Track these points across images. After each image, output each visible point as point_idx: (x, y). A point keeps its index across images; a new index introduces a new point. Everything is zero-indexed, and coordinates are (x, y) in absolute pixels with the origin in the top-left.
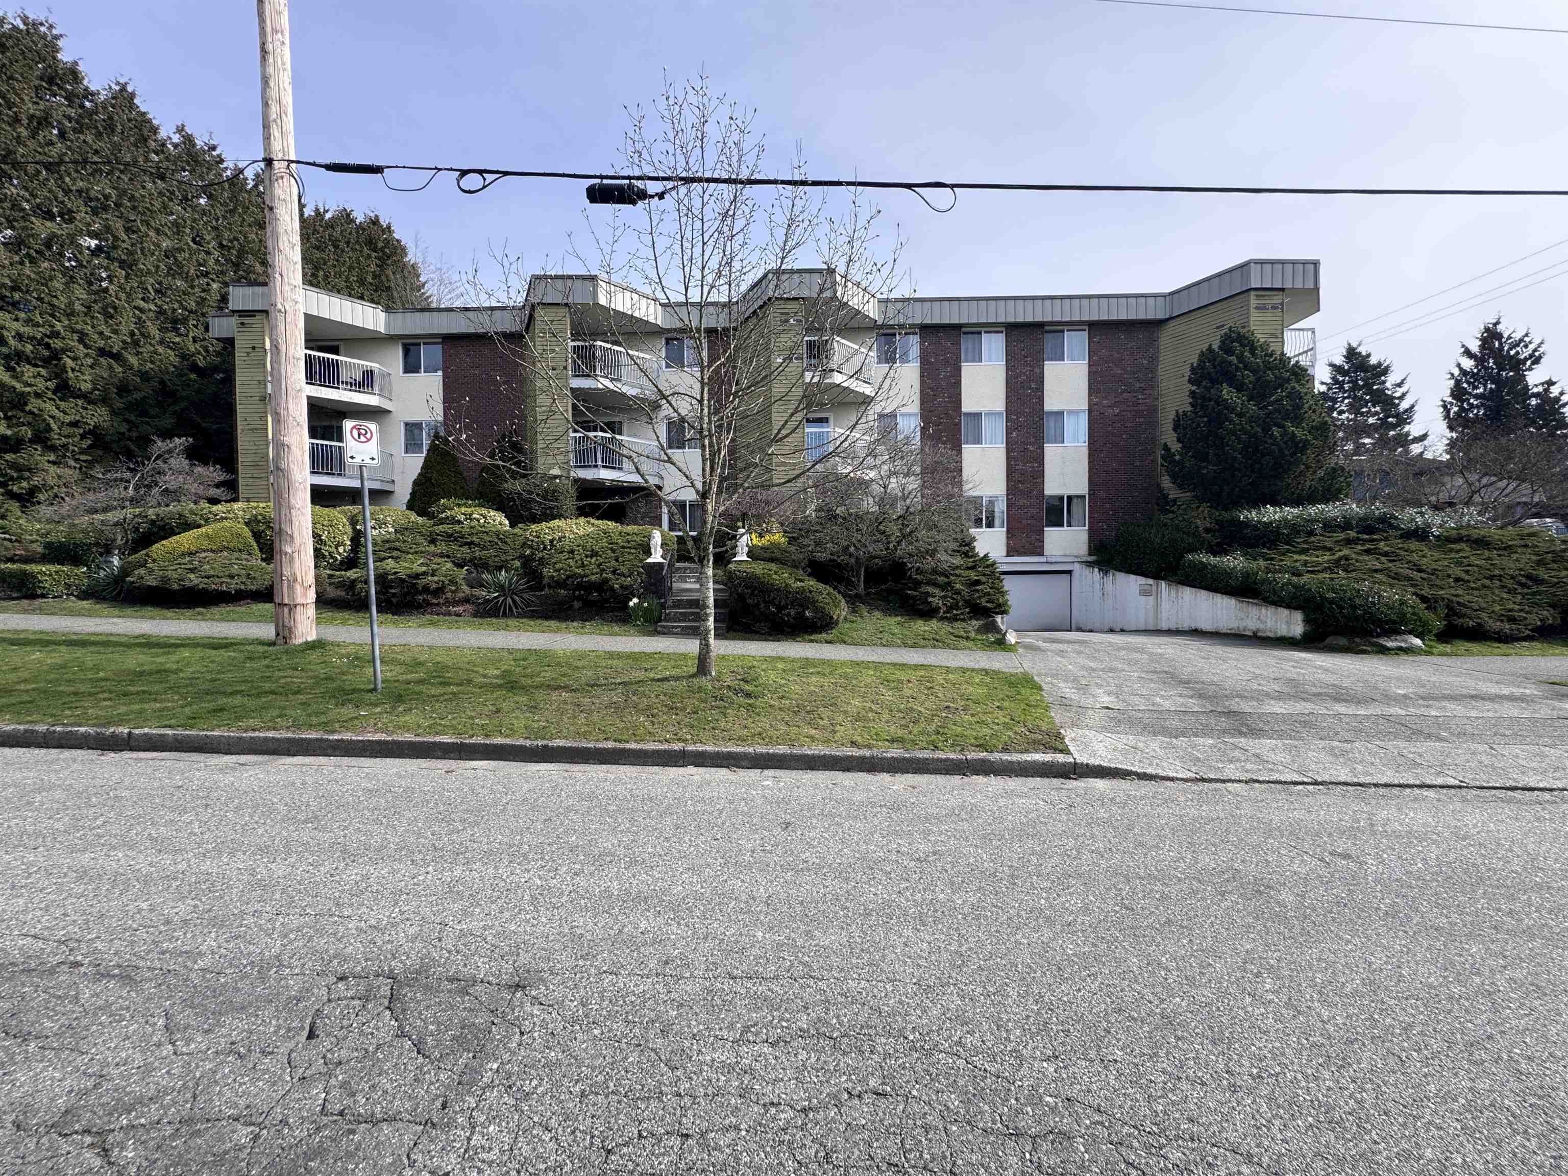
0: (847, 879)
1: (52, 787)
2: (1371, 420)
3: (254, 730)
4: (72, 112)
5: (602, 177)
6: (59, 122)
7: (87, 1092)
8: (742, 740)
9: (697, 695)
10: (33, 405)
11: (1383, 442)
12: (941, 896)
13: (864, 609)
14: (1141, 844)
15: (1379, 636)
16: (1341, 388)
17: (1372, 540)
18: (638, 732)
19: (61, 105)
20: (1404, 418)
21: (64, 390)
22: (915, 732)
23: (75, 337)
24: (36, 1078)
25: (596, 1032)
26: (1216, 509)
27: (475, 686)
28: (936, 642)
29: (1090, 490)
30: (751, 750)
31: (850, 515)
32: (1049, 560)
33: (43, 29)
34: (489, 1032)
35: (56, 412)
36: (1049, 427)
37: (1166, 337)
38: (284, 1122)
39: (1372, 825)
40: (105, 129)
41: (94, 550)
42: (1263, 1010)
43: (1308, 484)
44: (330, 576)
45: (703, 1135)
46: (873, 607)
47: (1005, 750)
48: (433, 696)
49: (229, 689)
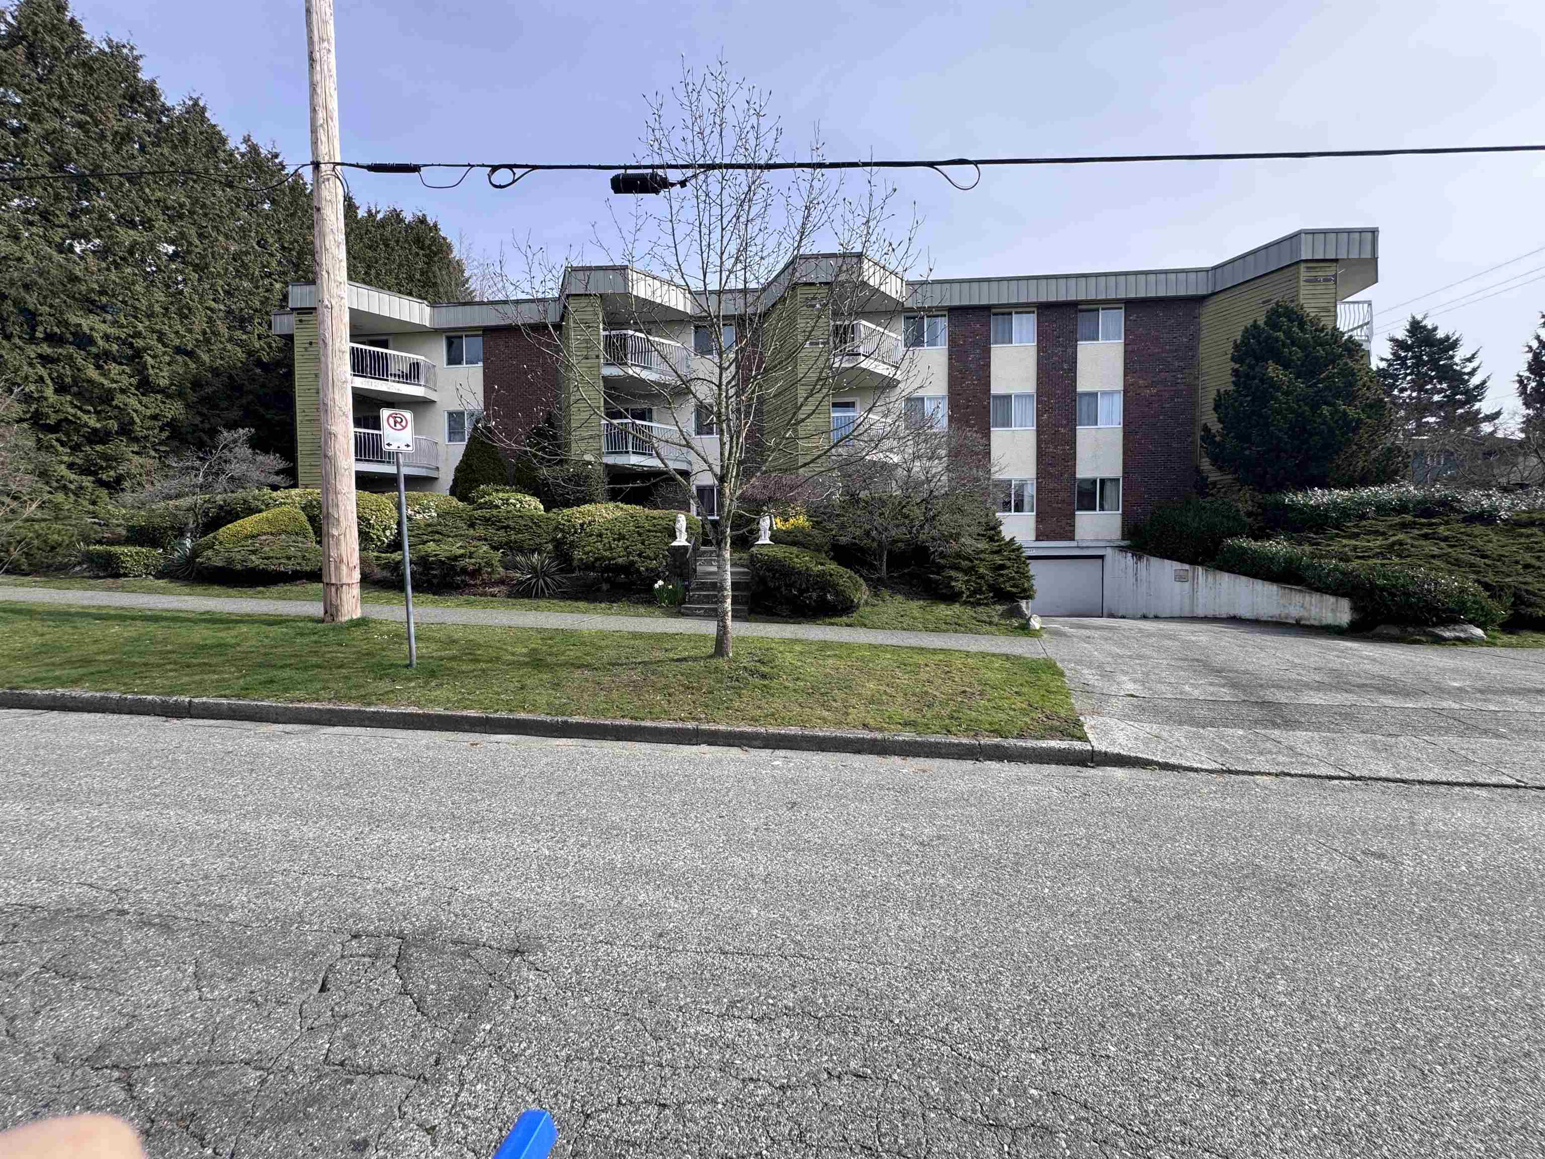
0: (847, 861)
1: (119, 750)
2: (1436, 398)
3: (299, 701)
4: (151, 127)
5: (626, 167)
6: (140, 137)
7: (119, 1030)
8: (755, 719)
9: (713, 676)
10: (119, 399)
11: (1448, 421)
12: (942, 881)
13: (886, 593)
14: (1156, 836)
15: (1435, 625)
16: (1403, 364)
17: (1433, 524)
18: (655, 711)
19: (139, 121)
20: (1475, 394)
21: (145, 386)
22: (929, 716)
23: (155, 336)
24: (77, 1015)
25: (587, 999)
26: (1259, 491)
27: (503, 664)
28: (957, 626)
29: (1124, 472)
30: (763, 730)
31: (873, 499)
32: (1080, 544)
33: (125, 51)
34: (486, 994)
35: (138, 407)
36: (1081, 410)
37: (1208, 314)
38: (290, 1069)
39: (1413, 824)
40: (180, 142)
41: (170, 533)
42: (1272, 1013)
43: (1360, 464)
44: (378, 558)
45: (680, 1105)
46: (895, 591)
47: (1020, 736)
48: (463, 672)
49: (280, 663)
